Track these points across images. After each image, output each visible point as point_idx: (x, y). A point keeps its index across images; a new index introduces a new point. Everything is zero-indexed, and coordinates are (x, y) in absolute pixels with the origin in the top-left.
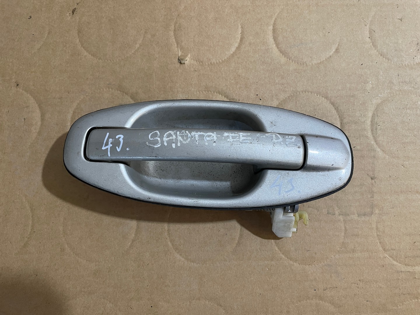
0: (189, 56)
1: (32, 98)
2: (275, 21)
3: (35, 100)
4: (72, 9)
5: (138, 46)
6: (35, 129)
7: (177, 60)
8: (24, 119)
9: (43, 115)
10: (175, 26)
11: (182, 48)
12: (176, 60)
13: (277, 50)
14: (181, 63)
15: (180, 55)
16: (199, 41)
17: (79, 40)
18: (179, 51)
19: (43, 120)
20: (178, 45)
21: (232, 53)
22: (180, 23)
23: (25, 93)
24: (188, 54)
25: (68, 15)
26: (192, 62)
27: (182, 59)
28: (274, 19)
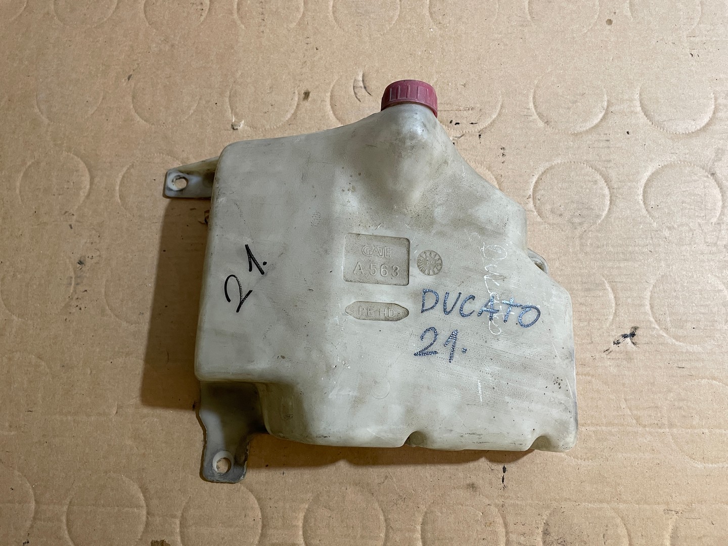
0: (243, 122)
1: (82, 163)
2: (333, 88)
3: (86, 164)
4: (127, 75)
5: (192, 112)
6: (84, 192)
7: (231, 126)
8: (73, 183)
9: (92, 178)
10: (230, 93)
11: (236, 114)
12: (229, 127)
13: (334, 117)
14: (234, 129)
15: (233, 121)
16: (254, 107)
17: (134, 107)
18: (233, 117)
19: (92, 183)
20: (232, 111)
21: (287, 119)
22: (235, 90)
23: (76, 157)
24: (242, 121)
25: (123, 80)
26: (246, 128)
27: (235, 125)
28: (332, 86)
